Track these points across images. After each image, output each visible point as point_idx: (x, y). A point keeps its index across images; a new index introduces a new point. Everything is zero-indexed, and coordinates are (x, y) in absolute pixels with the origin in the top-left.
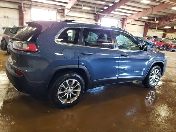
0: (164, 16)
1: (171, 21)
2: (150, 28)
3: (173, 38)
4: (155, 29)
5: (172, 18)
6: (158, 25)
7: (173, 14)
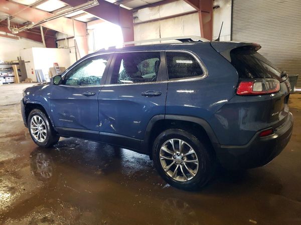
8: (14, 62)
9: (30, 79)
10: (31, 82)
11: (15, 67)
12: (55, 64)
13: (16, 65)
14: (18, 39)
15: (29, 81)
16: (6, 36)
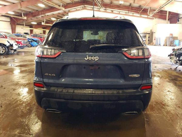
0: (30, 12)
1: (37, 17)
2: (17, 24)
3: (39, 33)
4: (23, 25)
5: (38, 15)
6: (25, 21)
7: (37, 11)
8: (148, 33)
9: (153, 43)
10: (153, 44)
11: (148, 36)
12: (171, 34)
13: (148, 34)
14: (153, 19)
15: (152, 44)
16: (147, 18)
